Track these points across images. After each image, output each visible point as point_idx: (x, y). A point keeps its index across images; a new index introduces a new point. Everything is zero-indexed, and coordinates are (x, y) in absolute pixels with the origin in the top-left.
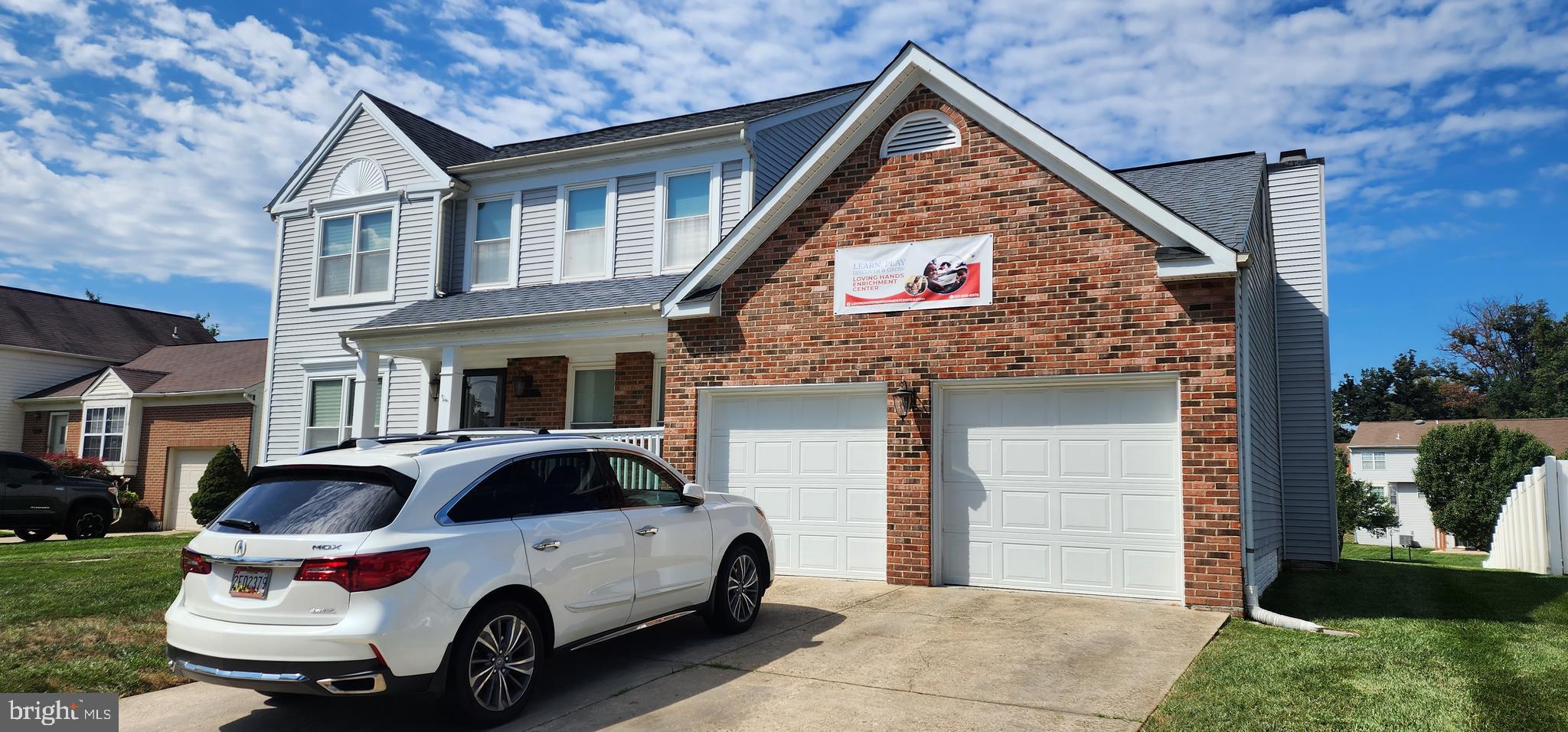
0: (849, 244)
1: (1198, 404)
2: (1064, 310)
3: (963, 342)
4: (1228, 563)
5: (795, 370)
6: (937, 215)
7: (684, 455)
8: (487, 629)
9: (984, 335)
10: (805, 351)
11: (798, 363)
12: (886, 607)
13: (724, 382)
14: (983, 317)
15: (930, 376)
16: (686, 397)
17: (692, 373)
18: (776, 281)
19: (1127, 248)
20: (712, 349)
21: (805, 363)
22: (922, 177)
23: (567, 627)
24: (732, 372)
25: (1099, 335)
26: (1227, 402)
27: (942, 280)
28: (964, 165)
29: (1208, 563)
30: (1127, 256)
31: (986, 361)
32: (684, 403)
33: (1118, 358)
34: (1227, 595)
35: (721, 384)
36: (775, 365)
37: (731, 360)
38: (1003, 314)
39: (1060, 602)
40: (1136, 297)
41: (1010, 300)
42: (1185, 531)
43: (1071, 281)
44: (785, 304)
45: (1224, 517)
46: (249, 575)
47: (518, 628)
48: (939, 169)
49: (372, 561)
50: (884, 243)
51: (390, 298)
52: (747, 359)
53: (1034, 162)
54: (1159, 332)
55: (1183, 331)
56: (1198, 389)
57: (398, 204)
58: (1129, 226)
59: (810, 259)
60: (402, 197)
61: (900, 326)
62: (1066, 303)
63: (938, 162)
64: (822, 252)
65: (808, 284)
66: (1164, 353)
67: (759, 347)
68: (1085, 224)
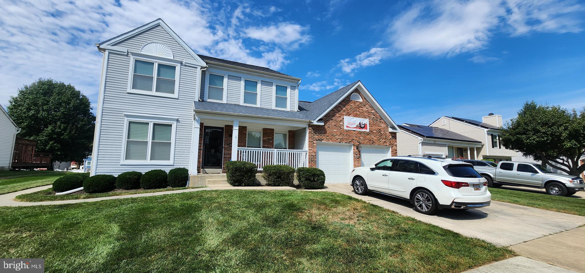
0: (346, 115)
3: (365, 138)
5: (337, 140)
6: (360, 113)
7: (314, 157)
9: (368, 137)
10: (339, 136)
13: (323, 141)
14: (368, 134)
15: (360, 144)
16: (314, 143)
17: (315, 138)
18: (333, 120)
19: (385, 126)
20: (320, 133)
21: (339, 139)
22: (357, 106)
24: (324, 139)
25: (383, 139)
27: (362, 126)
28: (364, 105)
31: (368, 142)
32: (313, 145)
33: (385, 143)
35: (322, 141)
36: (333, 138)
37: (324, 136)
38: (370, 133)
40: (386, 134)
41: (371, 131)
43: (379, 130)
44: (335, 125)
50: (352, 116)
51: (177, 97)
52: (328, 136)
53: (373, 108)
54: (389, 140)
56: (393, 149)
57: (179, 65)
58: (385, 122)
59: (339, 117)
60: (181, 63)
61: (355, 133)
62: (378, 133)
63: (360, 103)
64: (341, 116)
65: (339, 122)
66: (390, 143)
67: (330, 134)
68: (380, 120)
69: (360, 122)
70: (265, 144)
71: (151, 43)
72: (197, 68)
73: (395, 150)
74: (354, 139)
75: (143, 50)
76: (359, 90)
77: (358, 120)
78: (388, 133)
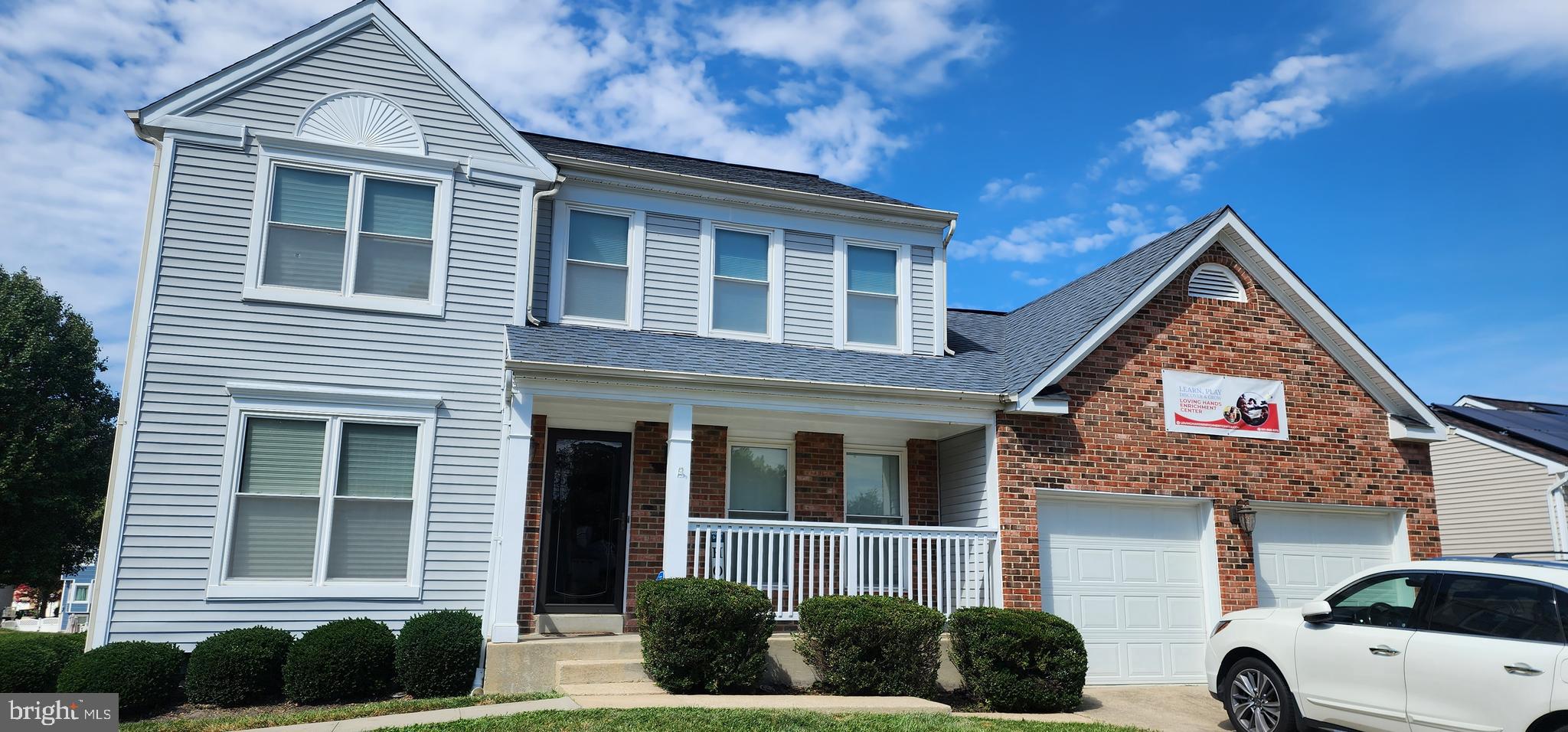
0: (1173, 367)
1: (1420, 533)
2: (1336, 452)
3: (1271, 470)
5: (1135, 479)
6: (1238, 356)
7: (1029, 560)
9: (1285, 465)
10: (1144, 462)
11: (1137, 473)
13: (1066, 485)
14: (1283, 450)
15: (1249, 497)
16: (1026, 497)
17: (1030, 473)
18: (1109, 390)
19: (1369, 410)
20: (1051, 449)
21: (1145, 474)
22: (1225, 321)
24: (1074, 476)
25: (1360, 475)
27: (1254, 414)
28: (1256, 319)
30: (1369, 416)
31: (1287, 488)
32: (1023, 503)
33: (1372, 494)
35: (1062, 487)
36: (1116, 473)
37: (1071, 463)
38: (1297, 449)
40: (1377, 449)
41: (1300, 438)
43: (1338, 430)
44: (1120, 413)
50: (1201, 372)
52: (1088, 464)
53: (1304, 330)
54: (1394, 477)
55: (1407, 478)
56: (1418, 522)
57: (447, 179)
58: (1367, 394)
59: (1140, 374)
60: (457, 172)
61: (1222, 449)
62: (1336, 447)
63: (1236, 311)
64: (1149, 370)
65: (1140, 398)
66: (1398, 493)
67: (1098, 453)
68: (1341, 386)
69: (1240, 398)
70: (808, 502)
71: (339, 96)
73: (1430, 528)
74: (1216, 478)
75: (306, 128)
76: (1230, 249)
77: (1228, 390)
78: (1386, 443)
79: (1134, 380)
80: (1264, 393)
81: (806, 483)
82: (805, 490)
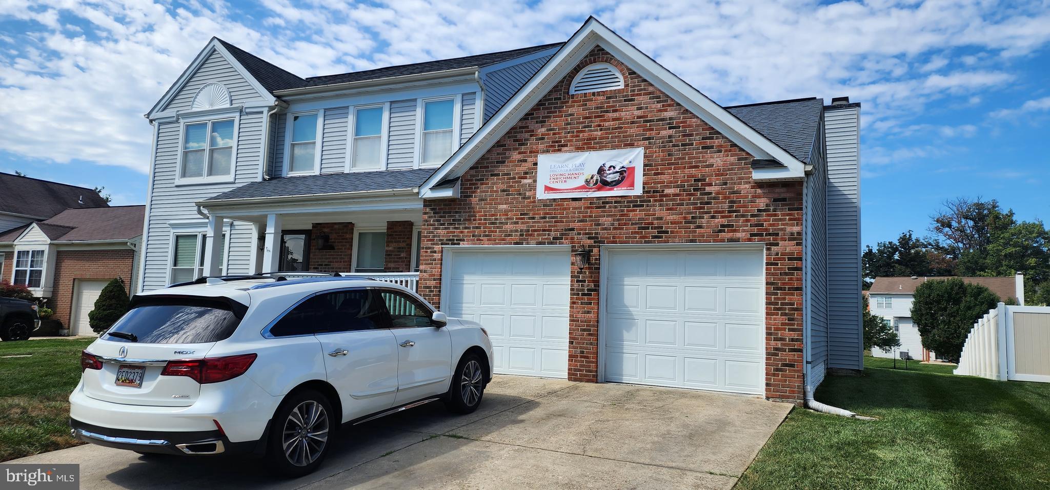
0: (548, 151)
1: (777, 264)
2: (690, 199)
3: (622, 220)
4: (794, 371)
5: (509, 235)
6: (607, 133)
7: (432, 291)
8: (296, 410)
9: (636, 215)
10: (516, 223)
11: (511, 231)
12: (567, 397)
13: (461, 243)
14: (636, 203)
15: (600, 242)
16: (435, 252)
17: (439, 236)
18: (498, 175)
19: (733, 159)
20: (453, 220)
21: (516, 231)
22: (597, 108)
23: (351, 409)
24: (467, 236)
25: (713, 217)
26: (795, 264)
27: (610, 178)
28: (625, 101)
29: (781, 370)
30: (732, 164)
31: (636, 233)
32: (433, 256)
33: (725, 232)
34: (793, 392)
35: (459, 244)
36: (496, 232)
37: (466, 228)
38: (650, 201)
39: (683, 394)
40: (738, 192)
41: (654, 192)
42: (767, 349)
43: (695, 181)
44: (503, 191)
45: (793, 340)
46: (129, 371)
47: (317, 410)
48: (609, 102)
49: (216, 363)
50: (570, 151)
51: (232, 180)
52: (477, 228)
53: (672, 100)
55: (768, 215)
56: (777, 254)
57: (238, 116)
58: (733, 145)
59: (521, 161)
60: (241, 111)
61: (580, 208)
62: (692, 195)
63: (608, 98)
64: (529, 157)
65: (519, 178)
66: (755, 230)
67: (485, 219)
68: (705, 142)
69: (601, 167)
70: (390, 262)
71: (206, 86)
72: (262, 112)
73: (789, 259)
74: (573, 229)
75: (194, 106)
76: (607, 49)
77: (590, 162)
79: (517, 166)
80: (624, 160)
81: (390, 251)
82: (389, 255)
